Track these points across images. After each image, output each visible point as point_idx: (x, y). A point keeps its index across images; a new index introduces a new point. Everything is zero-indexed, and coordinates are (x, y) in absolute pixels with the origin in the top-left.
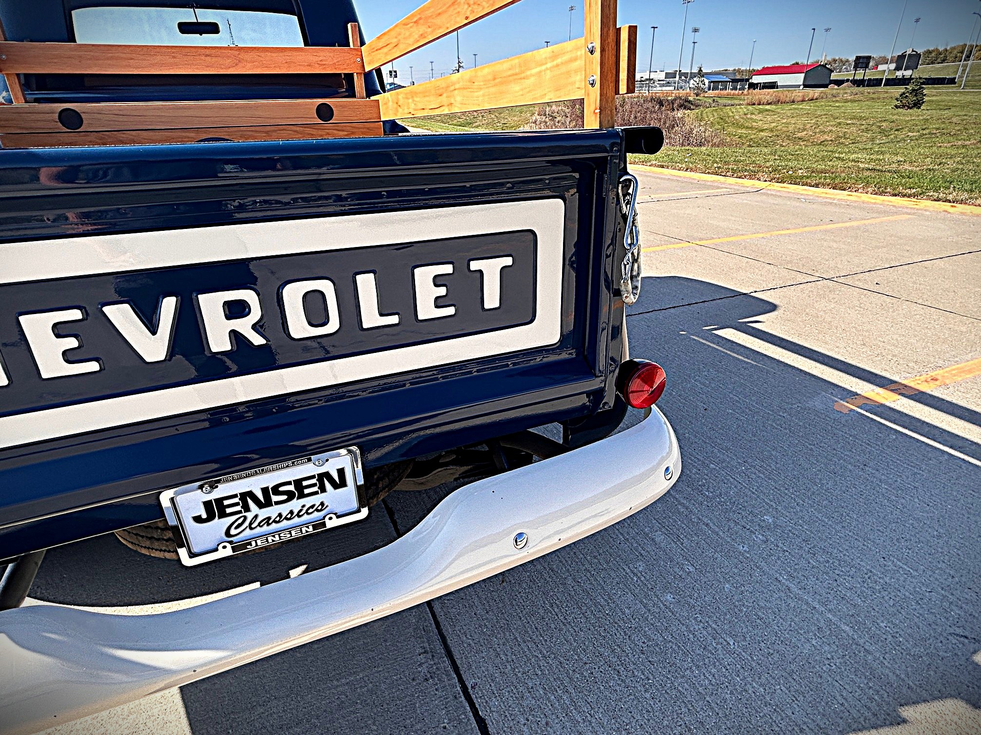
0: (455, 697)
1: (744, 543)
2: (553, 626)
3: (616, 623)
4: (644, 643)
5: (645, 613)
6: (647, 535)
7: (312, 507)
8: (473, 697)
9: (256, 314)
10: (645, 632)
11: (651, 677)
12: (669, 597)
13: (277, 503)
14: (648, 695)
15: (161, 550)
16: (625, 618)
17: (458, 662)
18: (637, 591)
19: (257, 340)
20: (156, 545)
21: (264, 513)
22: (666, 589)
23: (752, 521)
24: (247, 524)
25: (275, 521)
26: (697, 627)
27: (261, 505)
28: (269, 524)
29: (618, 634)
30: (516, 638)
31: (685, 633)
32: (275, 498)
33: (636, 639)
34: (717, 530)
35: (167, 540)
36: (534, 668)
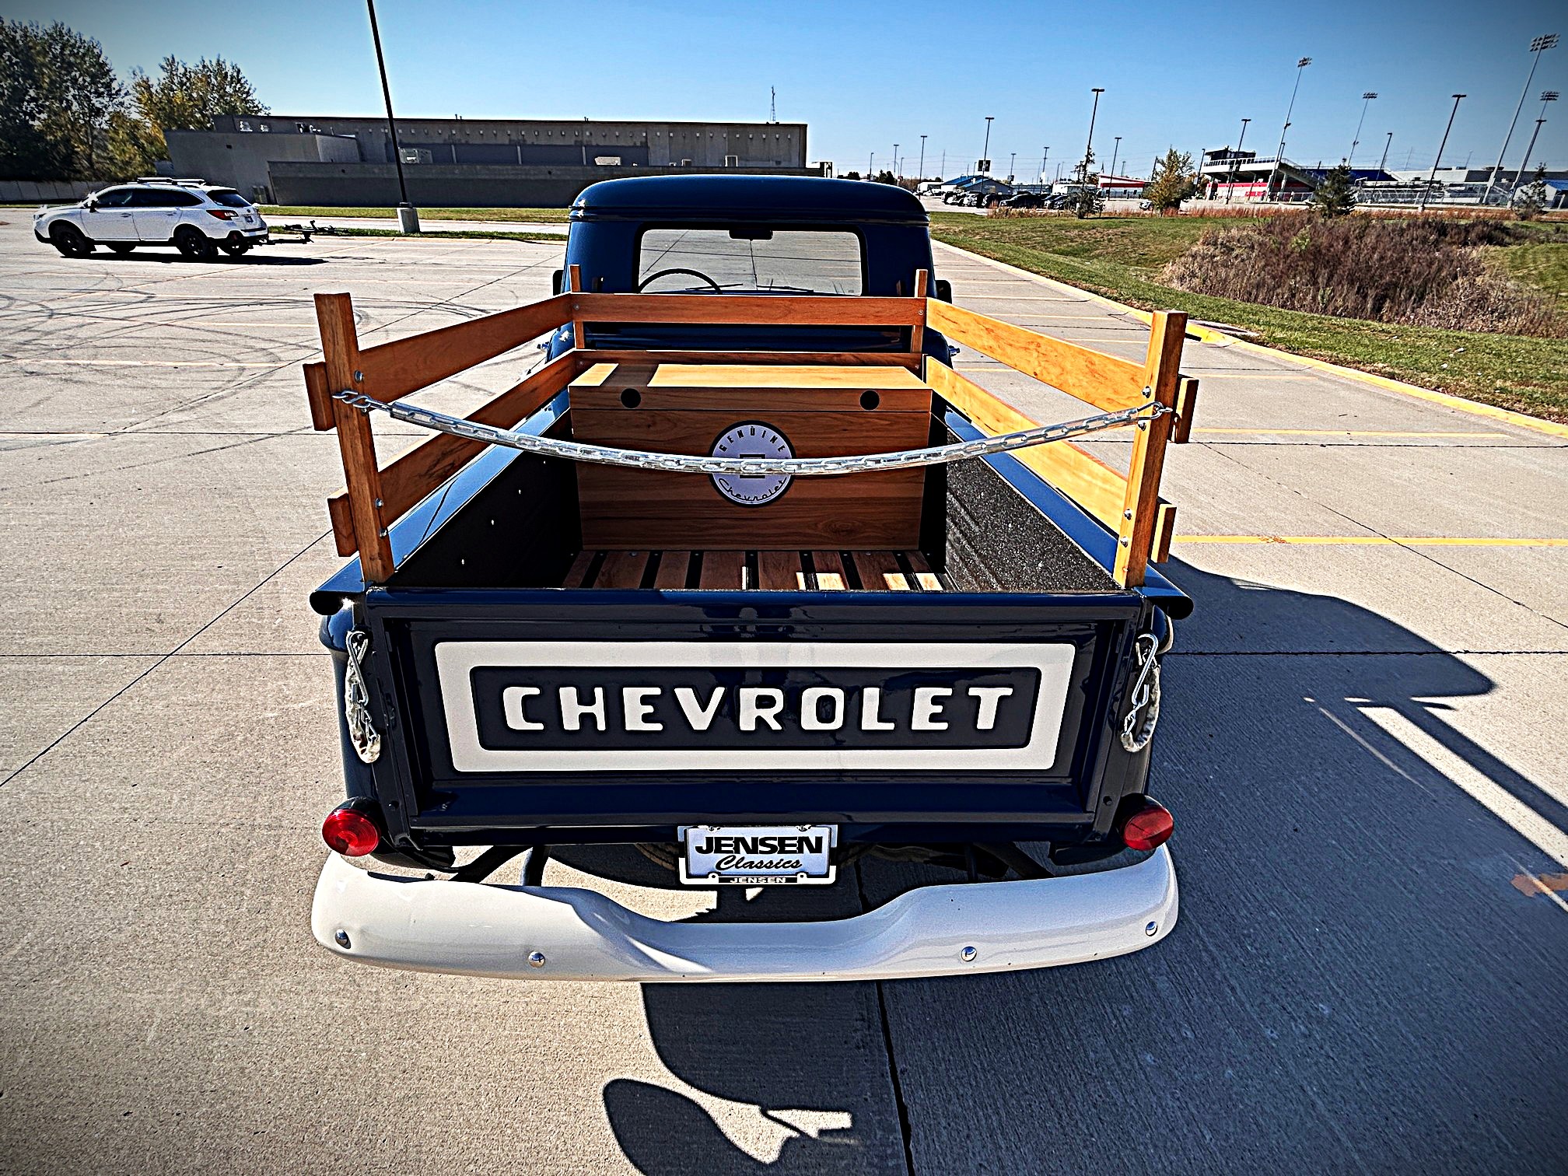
0: (883, 1075)
1: (1275, 1028)
2: (1002, 1041)
3: (1075, 1064)
4: (1100, 1096)
5: (1113, 1065)
6: (1148, 975)
7: (789, 862)
8: (901, 1081)
9: (779, 706)
10: (1106, 1086)
11: (1096, 1135)
12: (1149, 1058)
13: (762, 852)
14: (1086, 1153)
15: (660, 859)
16: (1087, 1062)
17: (893, 1042)
18: (1111, 1037)
19: (775, 726)
20: (658, 853)
21: (749, 858)
22: (1147, 1047)
23: (1299, 1005)
24: (734, 862)
25: (756, 866)
26: (1170, 1103)
27: (748, 851)
28: (751, 867)
29: (1073, 1077)
30: (958, 1040)
31: (1154, 1106)
32: (761, 848)
33: (1093, 1089)
34: (1243, 998)
35: (668, 853)
36: (969, 1076)
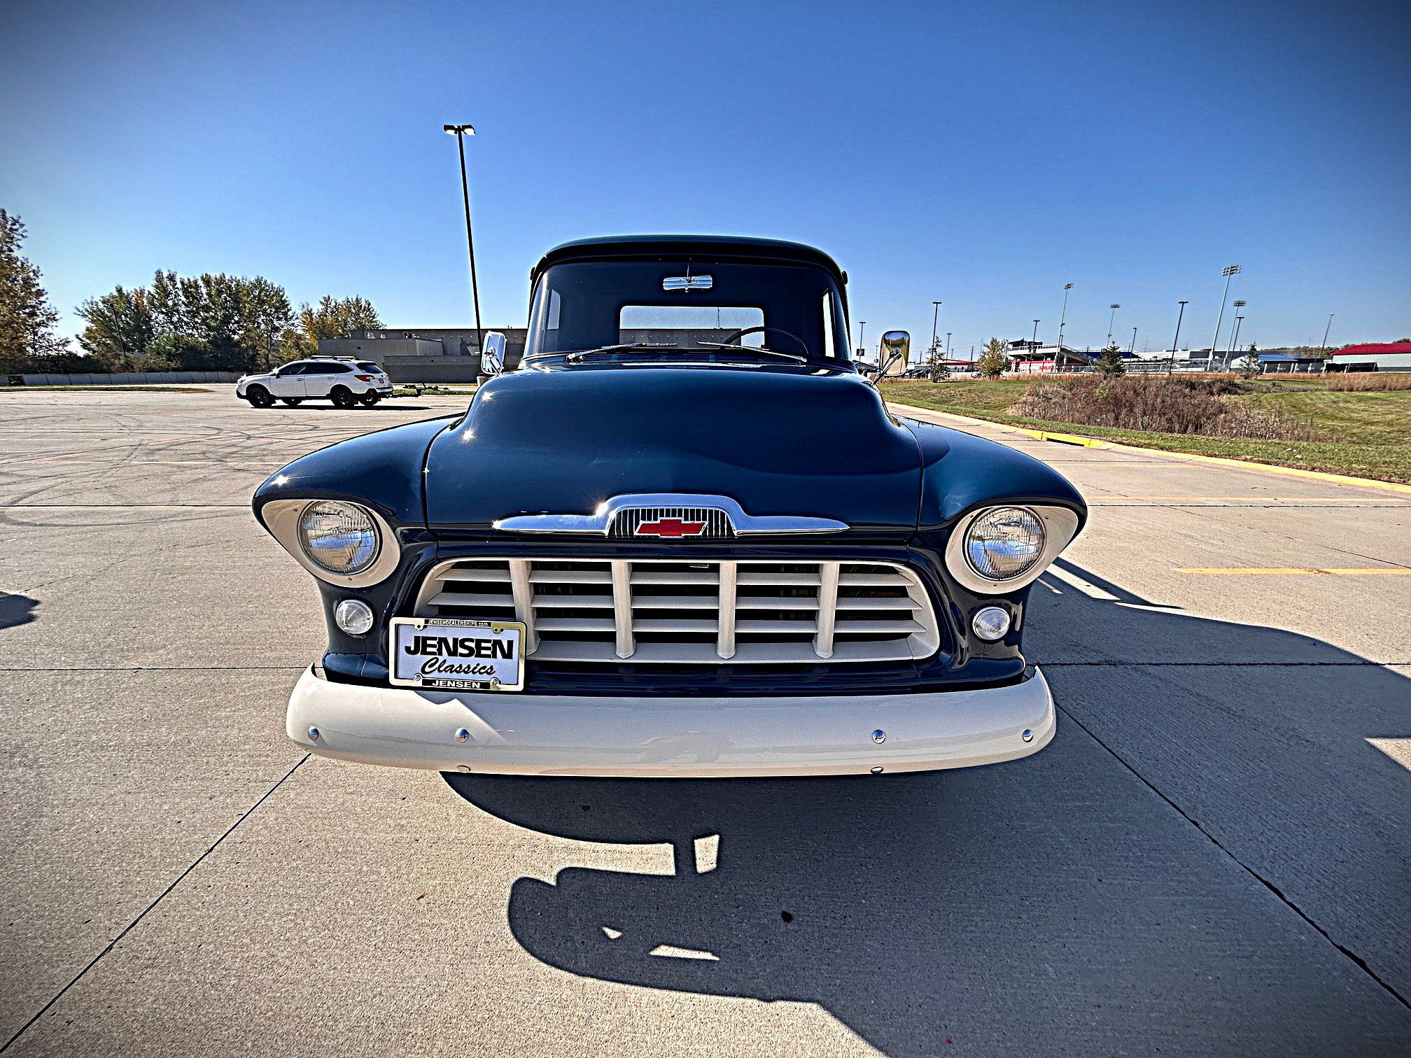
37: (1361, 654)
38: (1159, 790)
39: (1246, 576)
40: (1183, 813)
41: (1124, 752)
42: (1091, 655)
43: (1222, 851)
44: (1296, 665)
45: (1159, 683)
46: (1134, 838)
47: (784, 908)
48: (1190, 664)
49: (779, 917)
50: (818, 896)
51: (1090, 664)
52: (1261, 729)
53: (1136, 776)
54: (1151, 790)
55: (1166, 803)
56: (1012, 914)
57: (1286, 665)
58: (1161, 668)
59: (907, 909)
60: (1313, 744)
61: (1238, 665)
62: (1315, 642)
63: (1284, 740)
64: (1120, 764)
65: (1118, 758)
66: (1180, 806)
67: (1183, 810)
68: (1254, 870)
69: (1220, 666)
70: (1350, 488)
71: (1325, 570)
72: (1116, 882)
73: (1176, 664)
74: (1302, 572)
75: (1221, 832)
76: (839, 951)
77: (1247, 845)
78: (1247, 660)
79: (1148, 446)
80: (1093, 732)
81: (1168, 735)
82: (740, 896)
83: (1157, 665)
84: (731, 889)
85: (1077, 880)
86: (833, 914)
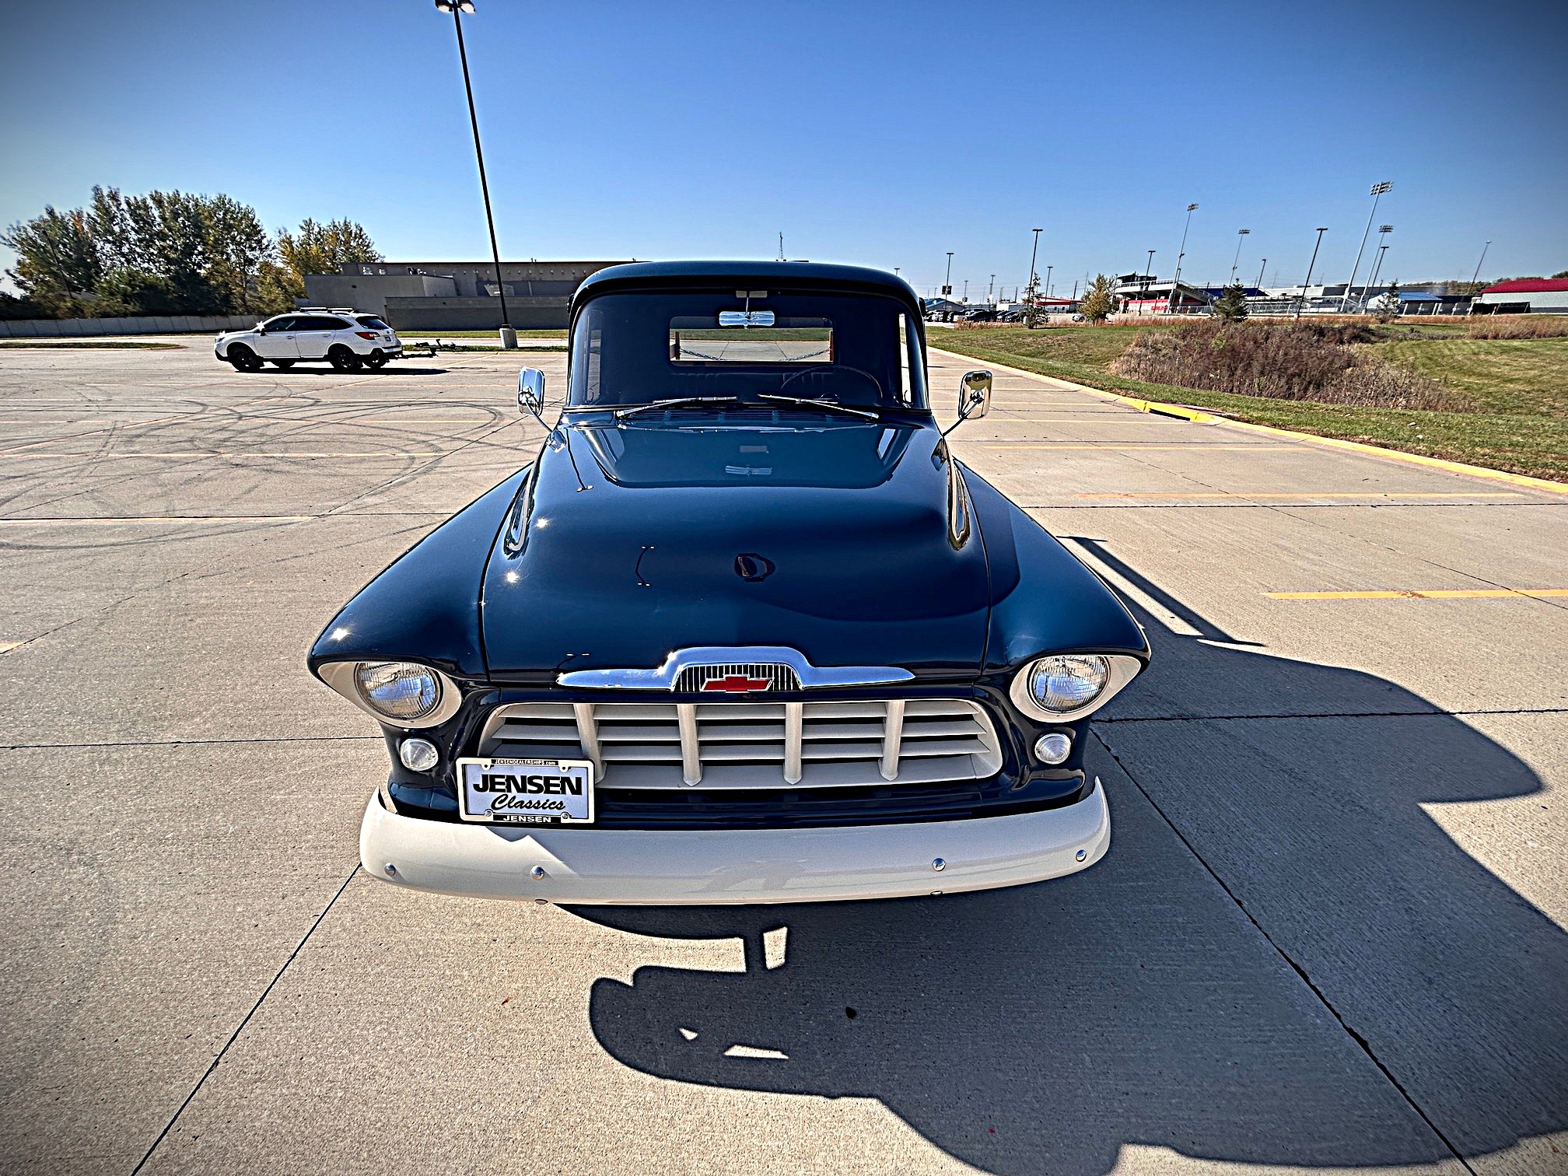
37: (1434, 701)
38: (1211, 866)
39: (1336, 602)
40: (1229, 892)
41: (1185, 825)
42: (1165, 707)
43: (1259, 932)
44: (1367, 715)
45: (1228, 741)
46: (1180, 920)
47: (849, 1004)
48: (1262, 717)
49: (844, 1013)
50: (880, 990)
51: (1163, 719)
52: (1319, 794)
53: (1190, 851)
54: (1203, 867)
55: (1216, 881)
56: (1058, 1004)
57: (1357, 715)
58: (1231, 722)
59: (962, 1002)
60: (1366, 810)
61: (1310, 716)
62: (1393, 687)
63: (1339, 807)
64: (1178, 839)
65: (1176, 830)
66: (1227, 884)
67: (1229, 888)
68: (1286, 952)
69: (1290, 719)
70: (1467, 478)
71: (1420, 593)
72: (1156, 968)
73: (1248, 717)
74: (1395, 595)
75: (1262, 912)
76: (898, 1046)
77: (1284, 925)
78: (1320, 710)
79: (1259, 421)
80: (1156, 802)
81: (1228, 804)
82: (807, 993)
83: (1228, 718)
84: (798, 985)
85: (1122, 966)
86: (893, 1009)
